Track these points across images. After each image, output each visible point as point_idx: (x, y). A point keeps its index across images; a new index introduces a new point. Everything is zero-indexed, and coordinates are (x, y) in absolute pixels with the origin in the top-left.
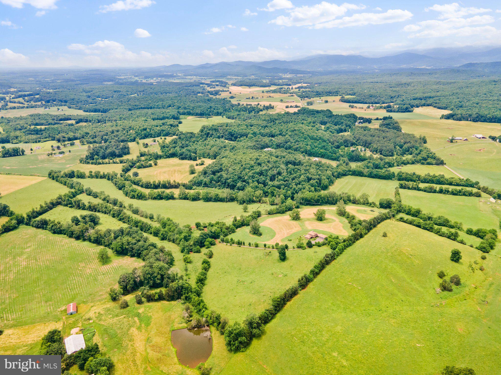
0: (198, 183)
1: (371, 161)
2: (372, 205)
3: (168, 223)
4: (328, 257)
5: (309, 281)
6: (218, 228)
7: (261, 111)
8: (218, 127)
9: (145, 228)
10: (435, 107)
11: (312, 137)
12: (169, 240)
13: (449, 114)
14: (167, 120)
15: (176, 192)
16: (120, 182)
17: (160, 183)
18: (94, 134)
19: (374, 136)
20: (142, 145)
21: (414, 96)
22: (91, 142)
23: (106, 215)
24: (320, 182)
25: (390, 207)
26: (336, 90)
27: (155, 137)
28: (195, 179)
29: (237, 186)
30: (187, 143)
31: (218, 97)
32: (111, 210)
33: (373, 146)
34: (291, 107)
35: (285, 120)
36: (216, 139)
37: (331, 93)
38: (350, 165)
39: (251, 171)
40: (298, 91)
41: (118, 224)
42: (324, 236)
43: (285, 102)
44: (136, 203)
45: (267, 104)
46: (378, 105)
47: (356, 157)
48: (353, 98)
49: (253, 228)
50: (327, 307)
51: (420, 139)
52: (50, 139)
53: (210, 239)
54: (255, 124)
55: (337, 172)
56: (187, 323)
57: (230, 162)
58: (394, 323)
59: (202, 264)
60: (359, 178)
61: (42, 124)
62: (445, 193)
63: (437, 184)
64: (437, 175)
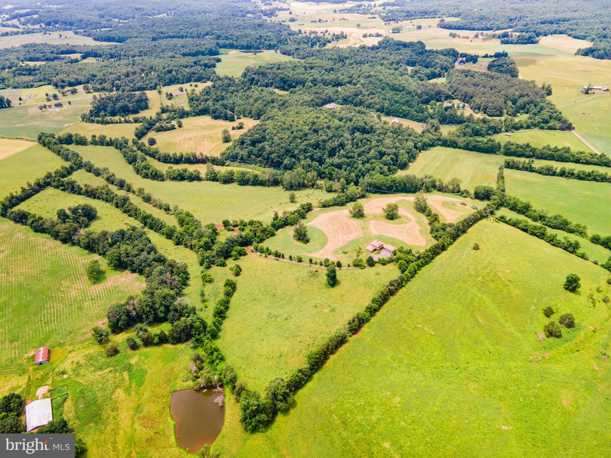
0: (232, 157)
1: (470, 124)
2: (465, 195)
3: (187, 219)
4: (393, 285)
5: (363, 322)
6: (251, 230)
7: (329, 42)
8: (267, 69)
9: (156, 225)
10: (569, 35)
11: (393, 86)
12: (186, 246)
13: (588, 48)
14: (200, 56)
15: (202, 170)
16: (130, 153)
17: (182, 156)
18: (103, 78)
19: (478, 86)
20: (165, 95)
21: (542, 17)
22: (98, 89)
23: (108, 205)
24: (397, 157)
25: (489, 199)
26: (434, 8)
27: (183, 83)
29: (283, 164)
30: (223, 94)
31: (273, 18)
32: (113, 198)
33: (475, 101)
34: (371, 35)
35: (358, 59)
36: (263, 88)
37: (427, 14)
38: (440, 130)
39: (303, 142)
40: (383, 11)
41: (121, 219)
42: (392, 248)
43: (363, 28)
44: (149, 186)
45: (336, 30)
46: (490, 32)
47: (450, 118)
48: (457, 22)
49: (298, 231)
50: (384, 363)
51: (543, 88)
52: (46, 83)
53: (238, 248)
54: (317, 65)
55: (421, 141)
56: (194, 381)
57: (277, 127)
58: (474, 390)
59: (225, 286)
60: (451, 150)
61: (37, 60)
62: (567, 177)
63: (558, 161)
64: (560, 147)
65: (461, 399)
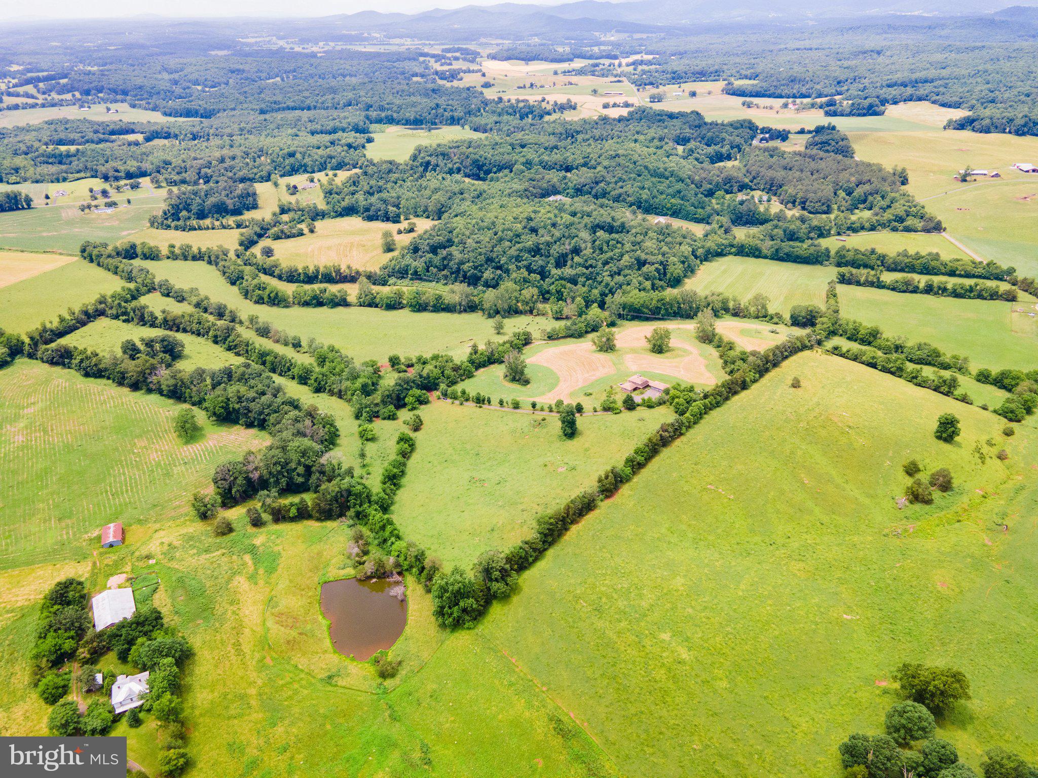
0: (399, 272)
1: (780, 224)
2: (775, 320)
3: (330, 355)
4: (666, 431)
5: (621, 481)
6: (436, 367)
7: (549, 114)
8: (451, 148)
9: (281, 367)
10: (934, 102)
11: (655, 171)
12: (331, 393)
13: (964, 118)
14: (340, 133)
15: (352, 291)
16: (232, 267)
17: (318, 271)
18: (183, 165)
19: (790, 169)
20: (285, 188)
22: (175, 181)
23: (200, 340)
24: (665, 269)
25: (813, 325)
26: (716, 67)
27: (313, 172)
28: (393, 262)
29: (482, 279)
30: (380, 184)
31: (456, 83)
32: (209, 329)
33: (786, 191)
34: (615, 105)
35: (597, 133)
36: (444, 175)
37: (704, 75)
38: (733, 233)
39: (514, 245)
40: (633, 72)
41: (222, 359)
42: (662, 386)
43: (602, 95)
44: (266, 314)
45: (562, 99)
46: (806, 101)
47: (749, 215)
48: (753, 85)
49: (512, 369)
51: (894, 174)
52: (88, 175)
53: (418, 392)
54: (530, 141)
55: (703, 247)
56: (355, 567)
57: (470, 226)
58: (799, 570)
59: (398, 443)
60: (751, 261)
61: (72, 142)
62: (936, 294)
63: (921, 273)
64: (923, 253)
65: (780, 582)
